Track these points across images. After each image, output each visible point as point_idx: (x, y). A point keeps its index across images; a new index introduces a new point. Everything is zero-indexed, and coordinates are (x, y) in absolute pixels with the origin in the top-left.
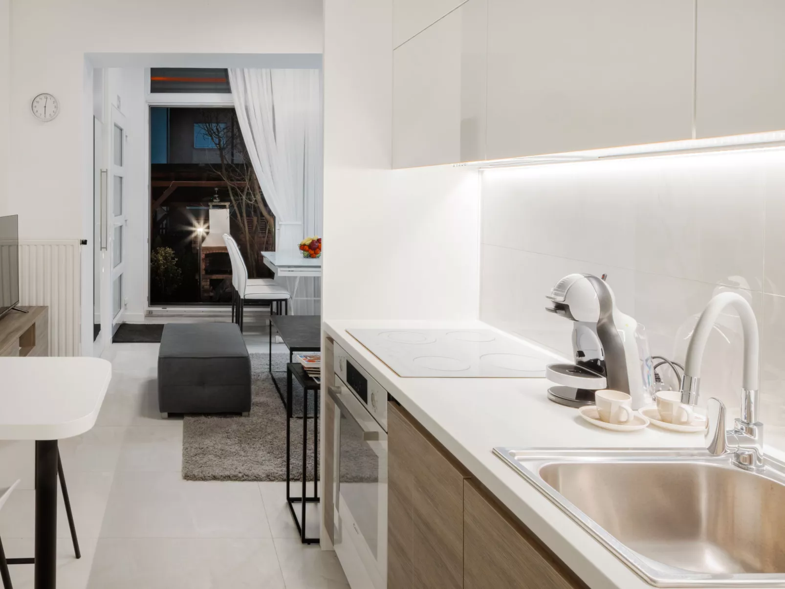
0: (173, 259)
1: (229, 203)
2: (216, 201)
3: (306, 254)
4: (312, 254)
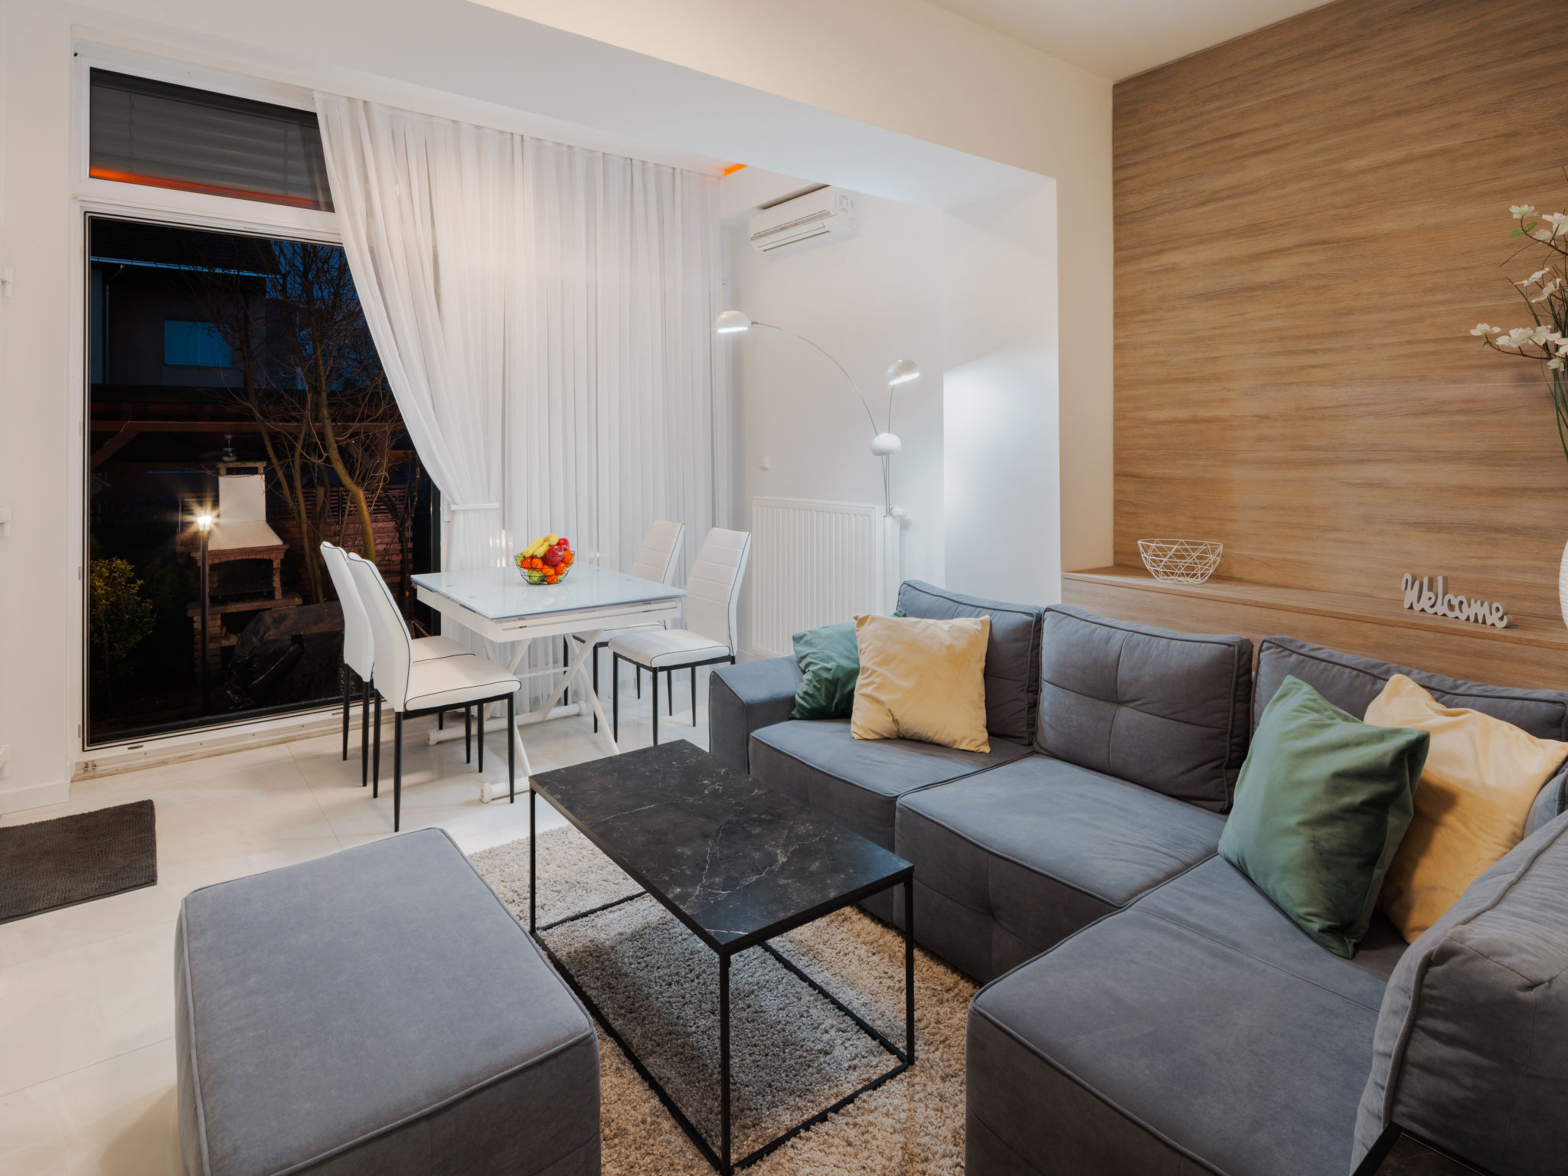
0: (130, 581)
1: (264, 464)
2: (230, 460)
3: (536, 576)
4: (551, 576)
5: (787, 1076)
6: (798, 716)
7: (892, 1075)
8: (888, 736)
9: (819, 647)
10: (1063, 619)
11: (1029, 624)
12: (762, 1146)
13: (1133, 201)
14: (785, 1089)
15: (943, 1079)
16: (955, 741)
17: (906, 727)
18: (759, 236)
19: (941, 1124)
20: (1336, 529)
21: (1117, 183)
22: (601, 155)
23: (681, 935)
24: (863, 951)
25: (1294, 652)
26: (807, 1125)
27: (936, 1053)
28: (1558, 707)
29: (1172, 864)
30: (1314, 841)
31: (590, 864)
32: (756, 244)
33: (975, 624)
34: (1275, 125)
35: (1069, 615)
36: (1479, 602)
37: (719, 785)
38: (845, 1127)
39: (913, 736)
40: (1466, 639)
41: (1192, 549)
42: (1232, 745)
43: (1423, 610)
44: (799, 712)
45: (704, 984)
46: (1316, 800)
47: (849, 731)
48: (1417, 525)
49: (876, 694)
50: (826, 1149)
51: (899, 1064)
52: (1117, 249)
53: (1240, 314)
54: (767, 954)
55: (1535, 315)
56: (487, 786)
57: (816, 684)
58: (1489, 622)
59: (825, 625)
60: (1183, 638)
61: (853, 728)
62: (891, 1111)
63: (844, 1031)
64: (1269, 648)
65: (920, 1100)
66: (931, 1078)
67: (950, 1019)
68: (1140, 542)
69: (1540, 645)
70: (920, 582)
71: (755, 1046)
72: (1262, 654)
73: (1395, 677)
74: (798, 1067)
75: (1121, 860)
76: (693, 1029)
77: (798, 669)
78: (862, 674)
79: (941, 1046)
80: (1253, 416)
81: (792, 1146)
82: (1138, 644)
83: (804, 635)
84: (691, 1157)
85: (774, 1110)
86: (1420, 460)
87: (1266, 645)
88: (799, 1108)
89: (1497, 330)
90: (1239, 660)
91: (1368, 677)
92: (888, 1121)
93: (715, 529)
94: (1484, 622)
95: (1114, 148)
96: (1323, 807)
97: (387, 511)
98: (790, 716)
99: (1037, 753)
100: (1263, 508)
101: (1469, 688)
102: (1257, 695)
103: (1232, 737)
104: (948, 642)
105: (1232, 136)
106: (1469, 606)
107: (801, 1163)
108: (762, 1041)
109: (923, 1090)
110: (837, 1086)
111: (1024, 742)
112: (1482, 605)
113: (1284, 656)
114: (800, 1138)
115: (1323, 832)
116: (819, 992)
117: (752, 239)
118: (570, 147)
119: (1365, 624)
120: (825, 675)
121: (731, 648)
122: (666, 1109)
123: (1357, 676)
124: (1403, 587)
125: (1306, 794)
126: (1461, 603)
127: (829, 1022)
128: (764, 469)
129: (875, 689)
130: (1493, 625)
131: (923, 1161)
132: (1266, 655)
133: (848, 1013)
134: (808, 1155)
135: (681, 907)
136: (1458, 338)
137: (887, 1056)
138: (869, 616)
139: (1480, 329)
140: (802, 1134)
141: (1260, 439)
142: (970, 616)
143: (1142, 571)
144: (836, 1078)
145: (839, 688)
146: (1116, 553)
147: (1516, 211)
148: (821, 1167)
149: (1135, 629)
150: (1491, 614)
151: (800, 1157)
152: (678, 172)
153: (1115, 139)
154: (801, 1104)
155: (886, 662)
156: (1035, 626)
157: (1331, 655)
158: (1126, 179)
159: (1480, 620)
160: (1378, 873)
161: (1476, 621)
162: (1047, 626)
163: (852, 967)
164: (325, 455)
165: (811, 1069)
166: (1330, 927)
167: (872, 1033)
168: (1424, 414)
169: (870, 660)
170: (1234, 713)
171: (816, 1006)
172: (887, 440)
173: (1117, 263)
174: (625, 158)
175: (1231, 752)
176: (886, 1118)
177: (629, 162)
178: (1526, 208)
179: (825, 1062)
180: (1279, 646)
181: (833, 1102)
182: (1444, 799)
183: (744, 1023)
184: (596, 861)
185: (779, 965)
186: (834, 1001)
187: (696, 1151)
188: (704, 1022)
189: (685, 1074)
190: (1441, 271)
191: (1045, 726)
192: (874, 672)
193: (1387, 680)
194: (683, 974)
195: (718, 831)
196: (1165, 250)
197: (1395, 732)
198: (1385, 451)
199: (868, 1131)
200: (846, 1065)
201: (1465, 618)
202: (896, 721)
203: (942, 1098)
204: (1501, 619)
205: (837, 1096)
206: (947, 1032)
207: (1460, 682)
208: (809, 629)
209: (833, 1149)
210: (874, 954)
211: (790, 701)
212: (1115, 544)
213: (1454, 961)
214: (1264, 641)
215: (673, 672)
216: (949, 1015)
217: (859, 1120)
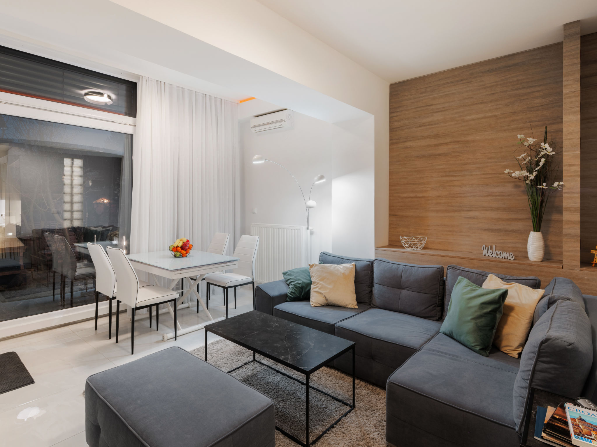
3: (178, 254)
4: (184, 254)
5: (316, 416)
6: (289, 300)
7: (350, 411)
8: (323, 305)
9: (294, 276)
10: (382, 262)
11: (369, 265)
12: (316, 438)
13: (396, 124)
14: (317, 420)
15: (366, 411)
16: (347, 305)
17: (330, 301)
18: (254, 127)
19: (370, 423)
20: (461, 232)
21: (391, 118)
22: (194, 92)
23: (261, 378)
24: (326, 376)
25: (458, 269)
26: (328, 429)
27: (361, 403)
28: (535, 281)
29: (428, 337)
30: (476, 323)
31: (217, 358)
32: (253, 130)
33: (350, 265)
34: (443, 103)
35: (383, 261)
36: (506, 253)
37: (276, 324)
38: (341, 429)
39: (332, 304)
40: (503, 263)
41: (416, 239)
42: (439, 299)
43: (489, 256)
44: (289, 299)
45: (276, 392)
46: (476, 312)
47: (310, 304)
48: (485, 230)
49: (320, 291)
50: (337, 436)
51: (350, 408)
52: (390, 140)
53: (432, 163)
54: (294, 381)
55: (521, 167)
56: (165, 335)
57: (295, 289)
58: (509, 259)
59: (295, 268)
60: (422, 267)
61: (311, 303)
62: (353, 422)
63: (329, 401)
64: (450, 269)
65: (361, 418)
66: (362, 411)
67: (361, 393)
68: (401, 237)
69: (524, 264)
70: (327, 252)
71: (302, 409)
72: (448, 271)
73: (490, 276)
74: (319, 413)
75: (414, 336)
76: (279, 407)
77: (286, 284)
78: (313, 284)
79: (362, 401)
80: (435, 196)
81: (326, 436)
82: (408, 269)
83: (287, 272)
84: (294, 445)
85: (316, 427)
86: (486, 210)
87: (449, 268)
88: (324, 425)
89: (512, 171)
90: (441, 273)
91: (481, 276)
92: (353, 425)
93: (244, 236)
94: (507, 259)
95: (390, 106)
96: (478, 314)
97: (72, 231)
98: (286, 301)
99: (373, 307)
100: (439, 225)
101: (509, 277)
102: (446, 283)
103: (439, 297)
104: (343, 272)
105: (430, 105)
106: (503, 254)
107: (330, 441)
108: (304, 407)
109: (360, 415)
110: (333, 417)
111: (367, 304)
112: (507, 253)
113: (455, 271)
114: (327, 434)
115: (478, 321)
116: (317, 390)
117: (252, 128)
118: (182, 88)
119: (474, 261)
120: (298, 285)
121: (253, 279)
122: (279, 431)
123: (478, 276)
124: (483, 249)
125: (473, 310)
126: (500, 253)
127: (323, 399)
128: (254, 213)
129: (319, 289)
130: (510, 259)
131: (368, 435)
132: (449, 271)
133: (329, 395)
134: (332, 438)
135: (287, 362)
136: (498, 173)
137: (345, 407)
138: (314, 264)
139: (507, 171)
140: (328, 432)
141: (438, 203)
142: (348, 263)
143: (402, 247)
144: (332, 415)
145: (304, 290)
146: (389, 241)
147: (519, 136)
148: (337, 441)
149: (406, 265)
150: (509, 256)
151: (329, 439)
152: (223, 100)
153: (390, 103)
154: (324, 424)
155: (322, 279)
156: (371, 265)
157: (469, 270)
158: (394, 117)
159: (506, 258)
160: (494, 331)
161: (505, 258)
162: (375, 265)
163: (324, 382)
164: (48, 207)
165: (323, 413)
166: (482, 348)
167: (339, 401)
168: (487, 196)
169: (316, 279)
170: (439, 289)
171: (317, 395)
172: (311, 203)
173: (391, 144)
174: (203, 94)
175: (439, 301)
176: (352, 424)
177: (205, 95)
178: (522, 136)
179: (327, 411)
180: (453, 268)
181: (334, 422)
182: (510, 309)
183: (295, 403)
184: (219, 357)
185: (300, 384)
186: (322, 392)
187: (295, 443)
188: (281, 404)
189: (281, 421)
190: (493, 153)
191: (376, 298)
192: (318, 283)
193: (487, 276)
194: (268, 390)
195: (285, 338)
196: (407, 141)
197: (498, 290)
198: (476, 207)
199: (348, 429)
200: (334, 410)
201: (501, 258)
202: (327, 300)
203: (367, 416)
204: (512, 257)
205: (334, 420)
206: (362, 397)
207: (506, 276)
208: (288, 270)
209: (339, 435)
210: (330, 377)
211: (286, 295)
212: (389, 238)
213: (549, 342)
214: (449, 266)
215: (237, 287)
216: (361, 392)
217: (344, 426)
